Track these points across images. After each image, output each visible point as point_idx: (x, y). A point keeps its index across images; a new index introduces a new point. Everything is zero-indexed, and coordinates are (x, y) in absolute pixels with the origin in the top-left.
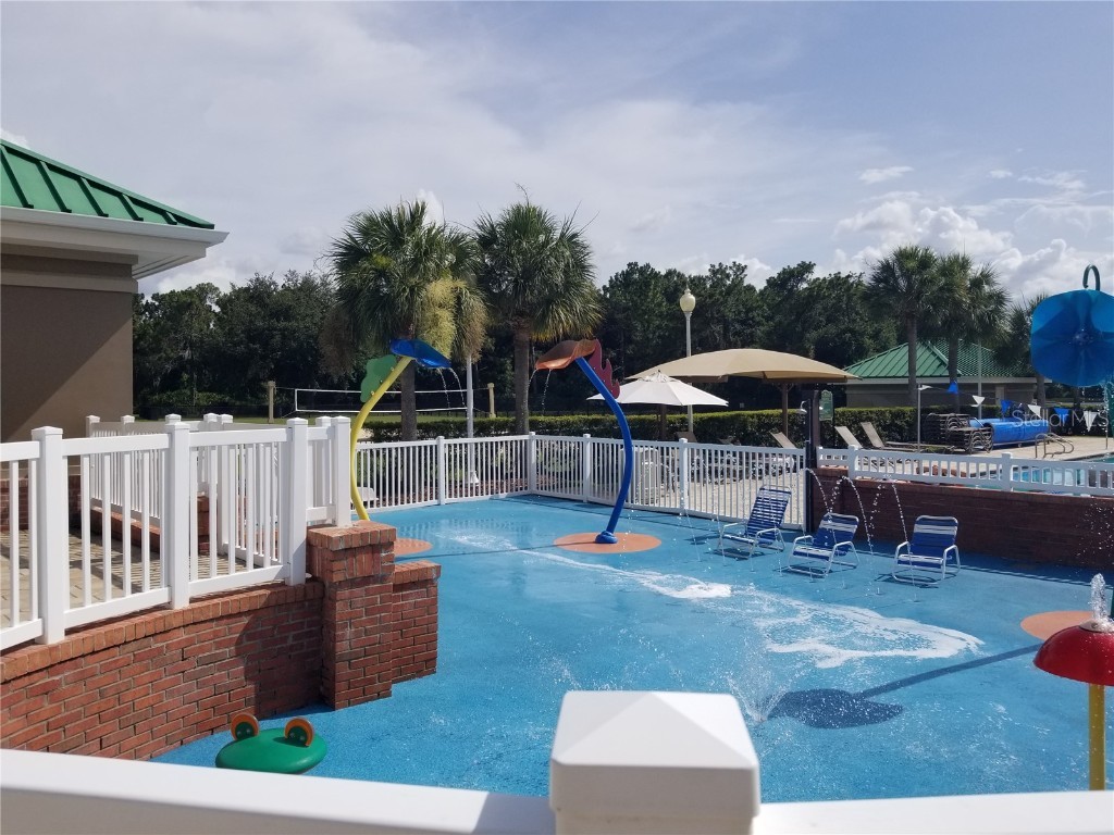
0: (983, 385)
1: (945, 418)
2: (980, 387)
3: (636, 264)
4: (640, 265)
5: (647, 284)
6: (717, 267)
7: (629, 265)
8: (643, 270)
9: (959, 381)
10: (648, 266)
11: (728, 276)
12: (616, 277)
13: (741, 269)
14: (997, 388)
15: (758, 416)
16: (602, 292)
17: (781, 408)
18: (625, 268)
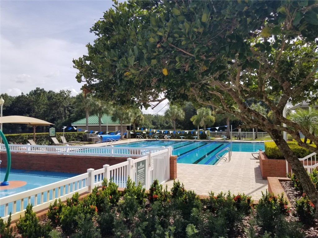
0: (108, 126)
1: (88, 135)
2: (107, 126)
3: (39, 88)
4: (40, 88)
5: (40, 94)
6: (62, 91)
7: (37, 88)
8: (41, 90)
9: (102, 125)
10: (43, 89)
11: (66, 94)
12: (32, 92)
13: (70, 92)
14: (116, 127)
15: (28, 135)
16: (26, 96)
17: (33, 133)
18: (35, 89)
